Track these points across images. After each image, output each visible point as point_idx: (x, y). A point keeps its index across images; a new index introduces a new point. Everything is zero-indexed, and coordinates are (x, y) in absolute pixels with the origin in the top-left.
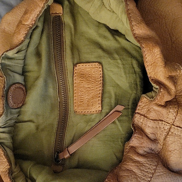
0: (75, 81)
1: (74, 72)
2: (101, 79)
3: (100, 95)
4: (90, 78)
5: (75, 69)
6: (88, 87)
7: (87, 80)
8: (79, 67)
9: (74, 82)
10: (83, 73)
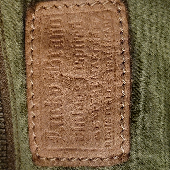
0: (30, 60)
1: (28, 30)
2: (126, 49)
3: (125, 104)
4: (83, 47)
5: (28, 21)
6: (77, 76)
7: (74, 54)
8: (44, 12)
9: (29, 64)
10: (56, 32)
